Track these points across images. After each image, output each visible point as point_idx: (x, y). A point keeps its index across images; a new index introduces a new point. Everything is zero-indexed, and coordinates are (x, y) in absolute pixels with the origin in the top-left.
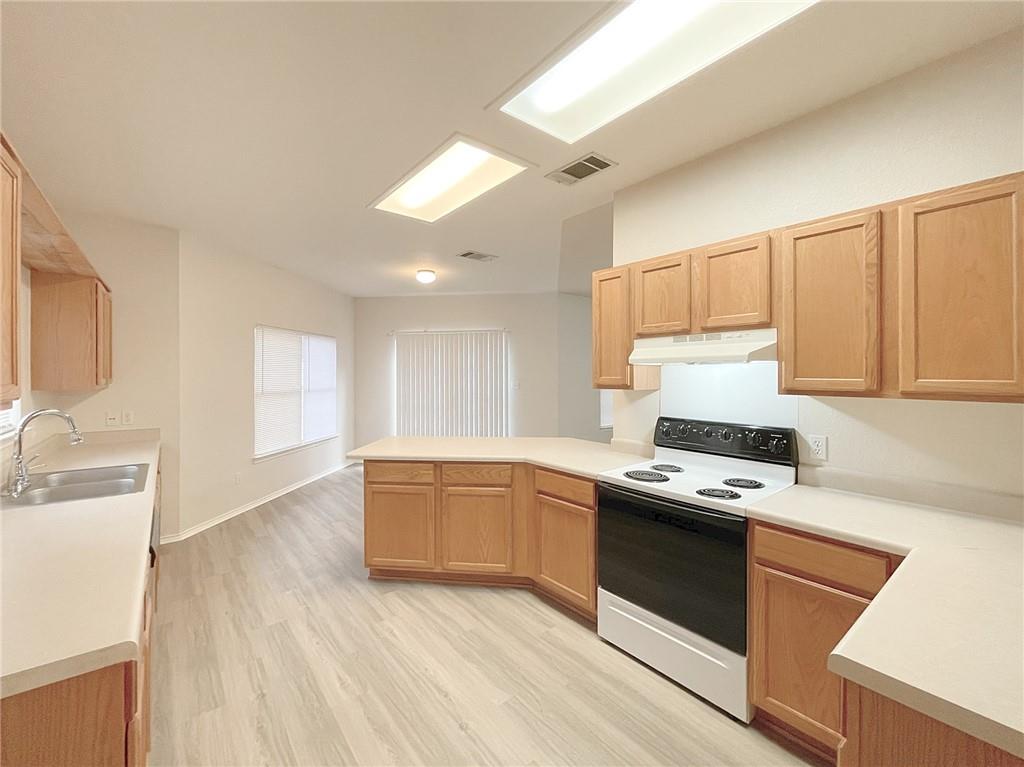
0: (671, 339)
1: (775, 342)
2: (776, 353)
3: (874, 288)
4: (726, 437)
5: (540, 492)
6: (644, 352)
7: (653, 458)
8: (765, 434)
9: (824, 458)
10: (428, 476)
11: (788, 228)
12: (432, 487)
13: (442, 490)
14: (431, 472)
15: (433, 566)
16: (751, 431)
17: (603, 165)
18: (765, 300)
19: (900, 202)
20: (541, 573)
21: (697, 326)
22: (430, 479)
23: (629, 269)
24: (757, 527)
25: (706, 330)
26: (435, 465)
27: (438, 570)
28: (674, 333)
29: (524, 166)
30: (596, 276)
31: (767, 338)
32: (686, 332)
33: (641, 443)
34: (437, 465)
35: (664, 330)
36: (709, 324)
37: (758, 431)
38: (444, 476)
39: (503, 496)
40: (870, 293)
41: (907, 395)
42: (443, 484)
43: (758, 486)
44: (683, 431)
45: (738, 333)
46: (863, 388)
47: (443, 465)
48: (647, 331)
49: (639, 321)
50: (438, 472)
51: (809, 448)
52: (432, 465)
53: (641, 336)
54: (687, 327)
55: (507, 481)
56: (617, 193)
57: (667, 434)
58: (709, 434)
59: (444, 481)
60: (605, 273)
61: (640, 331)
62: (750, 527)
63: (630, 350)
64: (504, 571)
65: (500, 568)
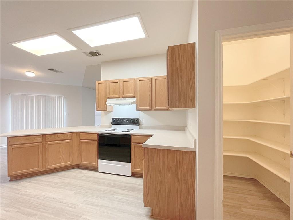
0: (116, 99)
1: (136, 100)
2: (136, 102)
3: (150, 91)
4: (127, 121)
5: (81, 139)
6: (109, 102)
7: (111, 128)
8: (134, 120)
9: (143, 123)
10: (40, 139)
11: (138, 78)
12: (41, 143)
13: (45, 144)
14: (41, 138)
15: (42, 169)
16: (131, 119)
17: (99, 55)
18: (134, 92)
19: (154, 77)
20: (81, 161)
21: (121, 96)
22: (41, 141)
23: (106, 81)
24: (133, 136)
25: (123, 97)
26: (42, 136)
27: (44, 169)
28: (116, 98)
29: (77, 48)
30: (97, 82)
31: (134, 100)
32: (119, 98)
33: (108, 125)
34: (43, 136)
35: (114, 97)
36: (124, 96)
37: (133, 119)
38: (46, 139)
39: (69, 142)
40: (150, 92)
41: (155, 110)
42: (45, 142)
43: (133, 130)
44: (118, 121)
45: (129, 98)
46: (149, 109)
47: (46, 136)
48: (110, 97)
49: (108, 95)
50: (44, 138)
51: (141, 122)
52: (41, 136)
53: (109, 98)
54: (119, 96)
55: (70, 138)
56: (102, 62)
57: (114, 122)
58: (123, 121)
59: (46, 140)
60: (99, 82)
61: (109, 97)
62: (131, 136)
63: (106, 101)
64: (69, 164)
65: (68, 163)
